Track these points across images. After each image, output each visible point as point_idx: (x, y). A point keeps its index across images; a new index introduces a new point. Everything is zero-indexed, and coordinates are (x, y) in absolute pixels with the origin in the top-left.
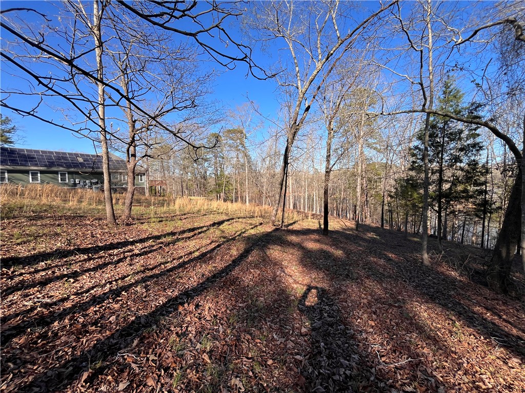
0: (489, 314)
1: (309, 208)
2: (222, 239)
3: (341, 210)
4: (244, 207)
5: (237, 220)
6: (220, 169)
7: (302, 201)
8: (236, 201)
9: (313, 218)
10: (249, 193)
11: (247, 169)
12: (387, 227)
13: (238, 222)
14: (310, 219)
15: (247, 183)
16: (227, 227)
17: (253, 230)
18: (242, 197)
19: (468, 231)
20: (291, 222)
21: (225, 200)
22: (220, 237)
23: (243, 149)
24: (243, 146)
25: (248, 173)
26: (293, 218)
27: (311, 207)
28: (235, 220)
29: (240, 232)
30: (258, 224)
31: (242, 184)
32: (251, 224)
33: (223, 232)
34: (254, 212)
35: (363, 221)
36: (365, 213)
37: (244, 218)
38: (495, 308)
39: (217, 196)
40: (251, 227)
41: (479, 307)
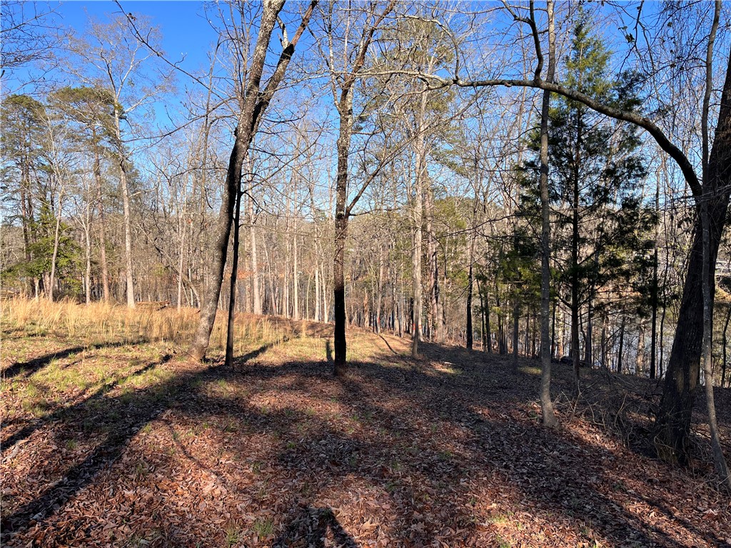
0: (652, 514)
1: (303, 309)
2: (40, 413)
3: (378, 310)
4: (118, 314)
5: (93, 351)
6: (39, 204)
7: (286, 292)
8: (95, 298)
9: (313, 335)
10: (134, 276)
11: (126, 206)
12: (478, 346)
13: (96, 356)
14: (303, 338)
15: (128, 244)
16: (58, 374)
17: (140, 378)
18: (114, 287)
19: (629, 345)
20: (255, 347)
21: (57, 296)
22: (34, 406)
23: (113, 148)
24: (115, 141)
25: (132, 216)
26: (260, 338)
27: (307, 308)
28: (84, 353)
29: (99, 387)
30: (156, 360)
31: (112, 248)
32: (136, 361)
33: (44, 389)
34: (148, 328)
35: (428, 336)
36: (433, 317)
37: (118, 345)
38: (664, 500)
39: (33, 285)
40: (134, 369)
41: (638, 502)
